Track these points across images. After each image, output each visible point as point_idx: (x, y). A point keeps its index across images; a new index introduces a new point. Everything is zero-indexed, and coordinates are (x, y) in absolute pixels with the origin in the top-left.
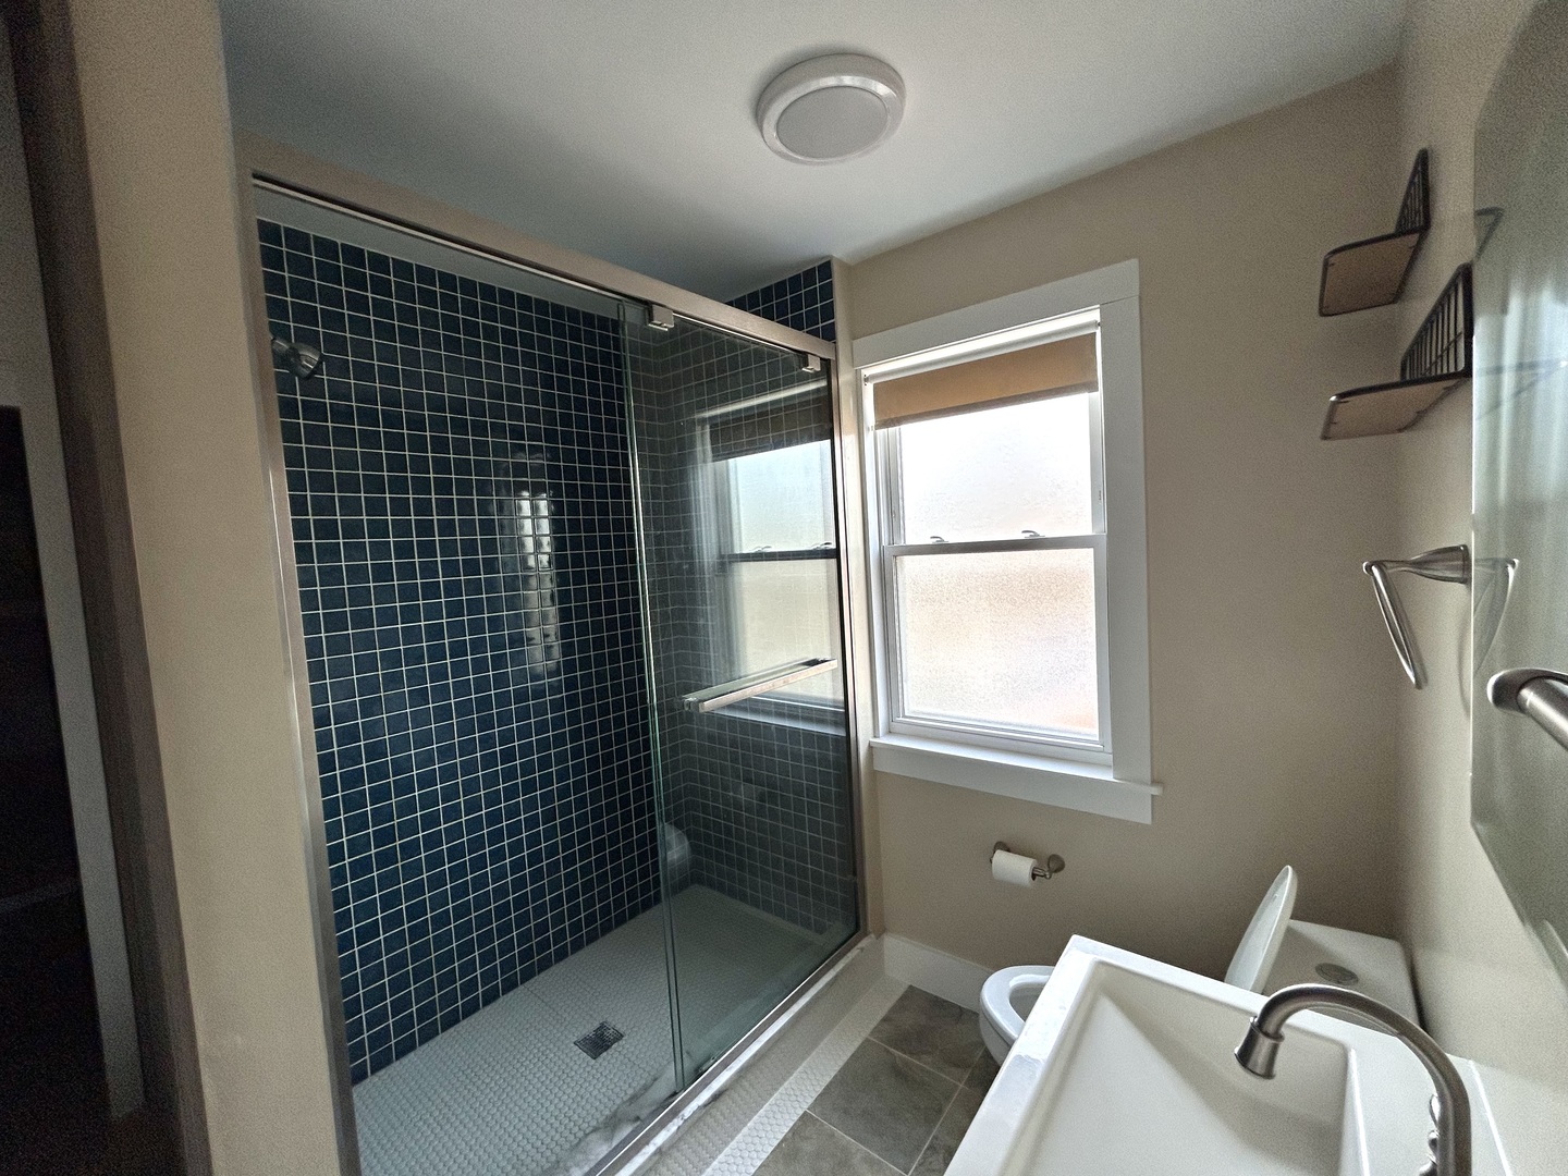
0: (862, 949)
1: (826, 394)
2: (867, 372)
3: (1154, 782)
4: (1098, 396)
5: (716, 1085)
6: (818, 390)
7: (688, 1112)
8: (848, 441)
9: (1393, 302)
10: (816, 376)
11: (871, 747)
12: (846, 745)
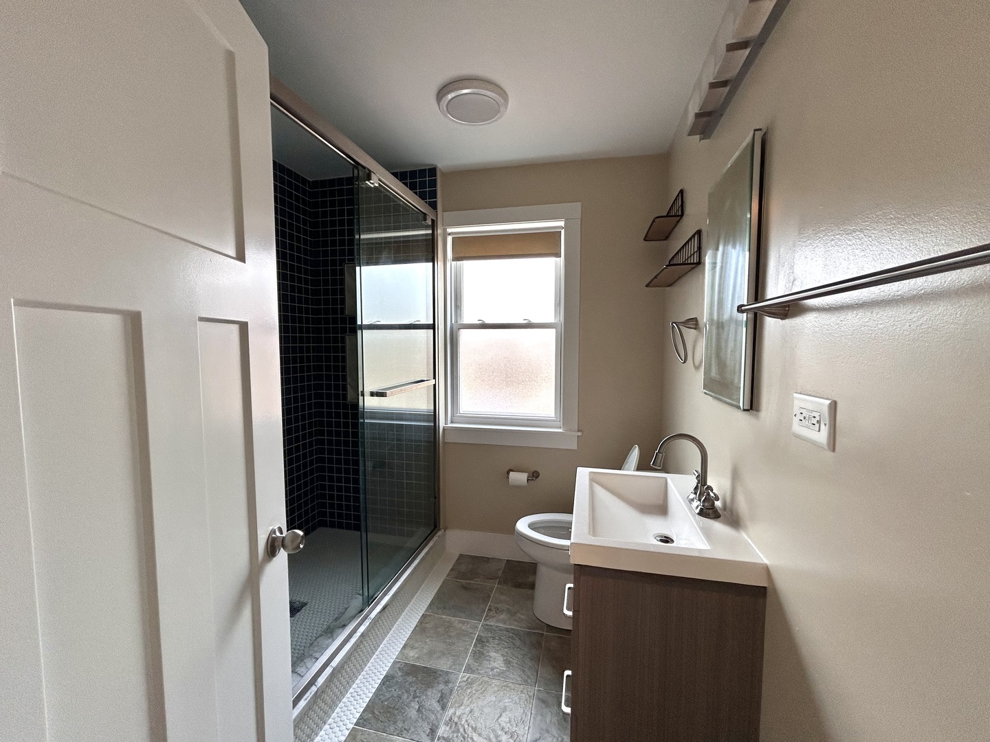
0: (439, 536)
1: (431, 237)
2: (449, 230)
3: (579, 431)
4: (561, 261)
5: (384, 602)
6: (426, 235)
7: (373, 615)
8: (440, 265)
9: (665, 240)
10: (426, 227)
11: (444, 429)
12: (435, 428)
